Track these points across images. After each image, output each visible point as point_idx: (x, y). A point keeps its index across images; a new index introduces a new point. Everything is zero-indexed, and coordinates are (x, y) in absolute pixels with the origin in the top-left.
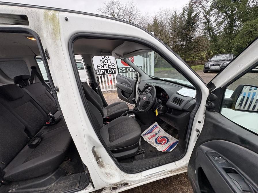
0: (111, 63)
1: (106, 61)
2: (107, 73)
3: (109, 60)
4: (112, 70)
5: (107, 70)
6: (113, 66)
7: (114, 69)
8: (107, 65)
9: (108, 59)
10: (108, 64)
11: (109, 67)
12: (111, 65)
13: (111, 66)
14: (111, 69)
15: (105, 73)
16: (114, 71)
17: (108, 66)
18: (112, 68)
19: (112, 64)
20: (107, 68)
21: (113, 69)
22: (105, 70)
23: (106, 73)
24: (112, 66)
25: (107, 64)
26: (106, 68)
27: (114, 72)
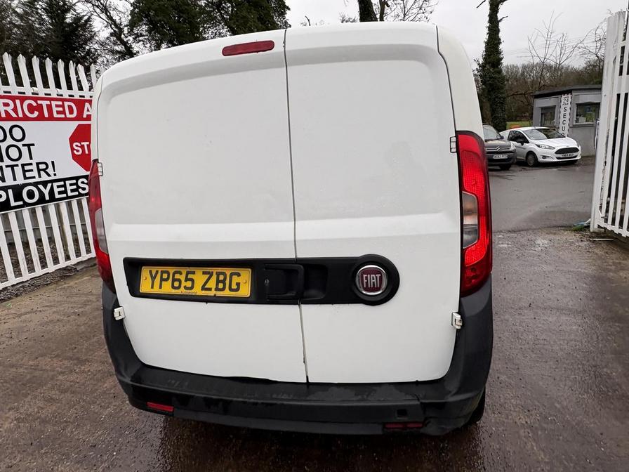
0: (34, 162)
1: (14, 153)
2: (21, 203)
3: (25, 150)
4: (40, 186)
5: (18, 190)
6: (42, 172)
7: (49, 185)
8: (18, 171)
9: (19, 144)
10: (23, 165)
11: (25, 178)
12: (34, 167)
13: (35, 173)
14: (36, 184)
15: (13, 203)
16: (46, 192)
17: (24, 171)
18: (37, 179)
19: (38, 164)
20: (20, 180)
21: (45, 184)
22: (10, 191)
23: (15, 201)
24: (39, 170)
25: (19, 163)
26: (15, 183)
27: (47, 198)
